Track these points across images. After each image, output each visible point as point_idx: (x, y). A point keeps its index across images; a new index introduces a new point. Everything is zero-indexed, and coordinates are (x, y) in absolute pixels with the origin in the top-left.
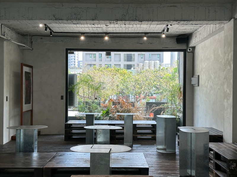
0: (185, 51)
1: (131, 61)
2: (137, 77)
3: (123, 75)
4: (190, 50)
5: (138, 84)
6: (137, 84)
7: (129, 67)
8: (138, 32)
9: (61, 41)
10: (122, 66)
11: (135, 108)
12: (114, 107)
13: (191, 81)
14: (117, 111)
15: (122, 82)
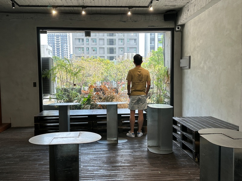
0: (172, 30)
1: (113, 53)
2: (118, 66)
3: (107, 64)
4: (178, 28)
5: (120, 72)
6: (118, 72)
7: (111, 58)
8: (121, 5)
9: (31, 18)
10: (106, 58)
11: (119, 94)
12: (96, 94)
13: (179, 63)
14: (99, 97)
15: (106, 71)
